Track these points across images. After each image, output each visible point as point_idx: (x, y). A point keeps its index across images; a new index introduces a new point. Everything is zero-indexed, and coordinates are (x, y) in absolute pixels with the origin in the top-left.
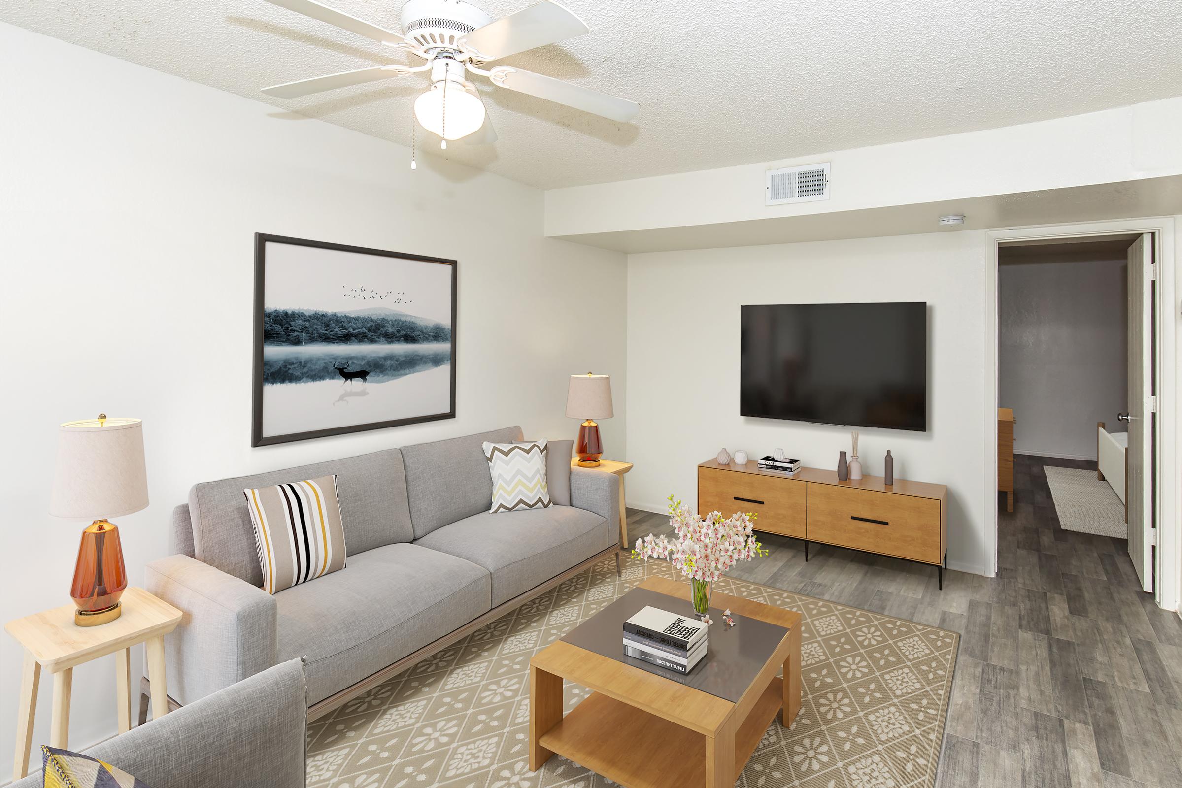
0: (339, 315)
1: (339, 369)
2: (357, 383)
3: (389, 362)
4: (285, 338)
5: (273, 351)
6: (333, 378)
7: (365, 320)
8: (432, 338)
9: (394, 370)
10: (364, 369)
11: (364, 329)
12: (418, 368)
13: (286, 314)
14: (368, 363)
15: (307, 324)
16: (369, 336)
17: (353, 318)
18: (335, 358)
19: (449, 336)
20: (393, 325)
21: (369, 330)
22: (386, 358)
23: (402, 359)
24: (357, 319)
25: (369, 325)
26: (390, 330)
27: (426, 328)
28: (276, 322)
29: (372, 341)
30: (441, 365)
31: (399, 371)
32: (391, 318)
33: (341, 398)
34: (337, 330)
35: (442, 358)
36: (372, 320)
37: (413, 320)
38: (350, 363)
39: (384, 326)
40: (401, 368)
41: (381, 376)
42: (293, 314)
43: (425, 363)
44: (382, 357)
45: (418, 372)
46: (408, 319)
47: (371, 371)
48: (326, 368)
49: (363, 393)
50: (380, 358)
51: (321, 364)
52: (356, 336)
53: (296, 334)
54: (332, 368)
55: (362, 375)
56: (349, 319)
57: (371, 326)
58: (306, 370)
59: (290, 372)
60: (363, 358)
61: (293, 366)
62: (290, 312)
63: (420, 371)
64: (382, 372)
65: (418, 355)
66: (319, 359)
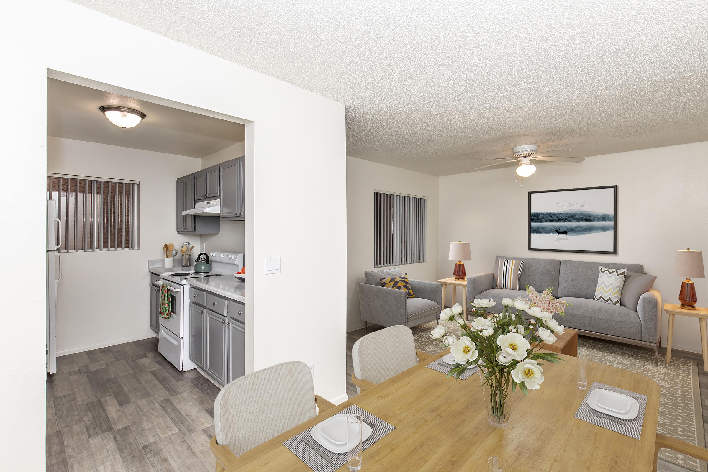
0: (556, 213)
1: (556, 230)
2: (563, 236)
3: (578, 229)
4: (537, 221)
5: (533, 224)
6: (554, 233)
7: (566, 214)
8: (601, 220)
9: (580, 232)
10: (566, 231)
11: (566, 217)
12: (593, 232)
13: (537, 213)
14: (568, 229)
15: (544, 216)
16: (568, 219)
17: (561, 213)
18: (554, 227)
19: (612, 219)
20: (580, 215)
21: (568, 217)
22: (576, 227)
23: (584, 228)
24: (563, 214)
25: (568, 216)
26: (578, 217)
27: (598, 215)
28: (534, 216)
29: (570, 221)
30: (607, 231)
31: (583, 232)
32: (579, 213)
33: (557, 240)
34: (555, 217)
35: (608, 228)
36: (569, 214)
37: (590, 213)
38: (560, 228)
39: (575, 216)
40: (584, 231)
41: (574, 234)
42: (540, 213)
43: (597, 230)
44: (575, 227)
45: (593, 233)
46: (588, 213)
47: (569, 232)
48: (551, 230)
49: (566, 239)
50: (573, 227)
51: (549, 229)
52: (563, 220)
53: (540, 219)
54: (553, 230)
55: (566, 233)
56: (560, 214)
57: (569, 216)
58: (544, 230)
59: (539, 230)
60: (566, 227)
61: (539, 229)
62: (539, 213)
63: (594, 233)
64: (574, 232)
65: (593, 227)
66: (548, 227)
